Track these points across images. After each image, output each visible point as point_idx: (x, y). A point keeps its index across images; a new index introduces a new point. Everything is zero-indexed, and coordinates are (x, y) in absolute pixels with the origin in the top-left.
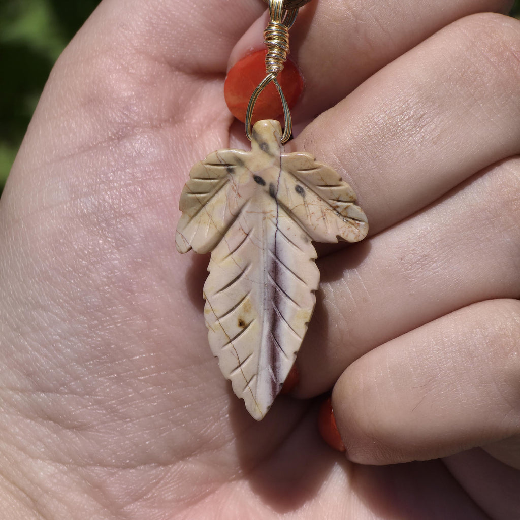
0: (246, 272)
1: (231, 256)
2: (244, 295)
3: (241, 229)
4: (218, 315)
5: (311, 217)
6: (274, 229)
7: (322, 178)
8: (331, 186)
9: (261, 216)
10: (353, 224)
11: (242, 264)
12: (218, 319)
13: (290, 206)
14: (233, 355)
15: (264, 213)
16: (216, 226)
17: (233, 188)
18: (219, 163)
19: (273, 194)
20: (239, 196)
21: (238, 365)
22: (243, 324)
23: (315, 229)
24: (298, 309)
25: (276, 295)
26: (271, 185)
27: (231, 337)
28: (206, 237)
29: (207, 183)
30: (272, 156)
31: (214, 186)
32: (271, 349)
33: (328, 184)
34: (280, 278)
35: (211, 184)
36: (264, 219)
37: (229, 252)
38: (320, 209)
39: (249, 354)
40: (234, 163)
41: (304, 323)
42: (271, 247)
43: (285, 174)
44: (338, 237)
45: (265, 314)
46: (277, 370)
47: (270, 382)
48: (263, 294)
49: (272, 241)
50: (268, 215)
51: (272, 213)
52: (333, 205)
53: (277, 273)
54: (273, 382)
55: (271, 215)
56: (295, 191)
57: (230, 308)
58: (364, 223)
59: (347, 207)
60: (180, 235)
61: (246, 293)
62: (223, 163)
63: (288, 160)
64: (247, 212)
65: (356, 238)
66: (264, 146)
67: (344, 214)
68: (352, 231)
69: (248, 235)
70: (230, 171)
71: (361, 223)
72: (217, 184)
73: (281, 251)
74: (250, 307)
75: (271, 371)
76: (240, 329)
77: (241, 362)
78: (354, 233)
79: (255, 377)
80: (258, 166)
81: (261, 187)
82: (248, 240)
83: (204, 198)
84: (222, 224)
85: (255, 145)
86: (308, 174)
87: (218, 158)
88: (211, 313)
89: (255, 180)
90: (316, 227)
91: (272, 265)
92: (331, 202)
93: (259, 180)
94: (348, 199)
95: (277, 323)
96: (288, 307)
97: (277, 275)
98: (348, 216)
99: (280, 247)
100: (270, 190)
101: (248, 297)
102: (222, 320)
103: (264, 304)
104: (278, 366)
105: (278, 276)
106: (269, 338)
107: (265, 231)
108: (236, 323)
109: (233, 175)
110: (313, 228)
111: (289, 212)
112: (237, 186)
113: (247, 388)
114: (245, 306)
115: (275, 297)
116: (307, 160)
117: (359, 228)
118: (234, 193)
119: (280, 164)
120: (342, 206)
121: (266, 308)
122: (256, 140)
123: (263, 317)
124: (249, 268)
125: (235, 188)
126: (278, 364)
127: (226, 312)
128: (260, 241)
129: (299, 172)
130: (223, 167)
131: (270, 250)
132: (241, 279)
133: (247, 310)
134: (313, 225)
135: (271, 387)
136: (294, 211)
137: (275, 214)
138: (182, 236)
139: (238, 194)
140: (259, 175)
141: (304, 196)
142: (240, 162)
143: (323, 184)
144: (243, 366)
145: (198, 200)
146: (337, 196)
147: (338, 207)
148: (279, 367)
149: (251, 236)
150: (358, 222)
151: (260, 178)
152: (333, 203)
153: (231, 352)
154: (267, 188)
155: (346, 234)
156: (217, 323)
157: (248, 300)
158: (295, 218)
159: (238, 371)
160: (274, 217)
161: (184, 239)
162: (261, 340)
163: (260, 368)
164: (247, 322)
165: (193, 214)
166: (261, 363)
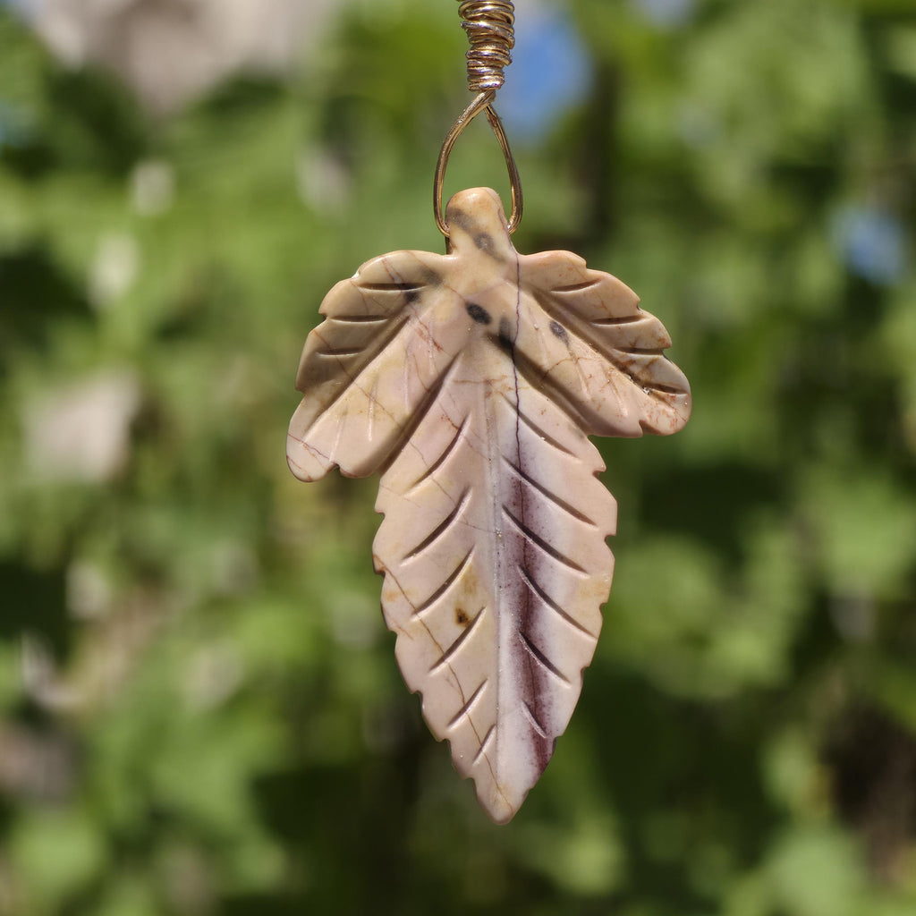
0: (462, 510)
1: (429, 477)
2: (463, 557)
3: (445, 417)
4: (417, 601)
5: (587, 385)
6: (513, 414)
7: (602, 302)
8: (619, 320)
9: (481, 390)
10: (662, 399)
11: (455, 492)
12: (417, 610)
13: (545, 363)
14: (452, 685)
15: (488, 382)
16: (391, 416)
17: (421, 334)
18: (388, 281)
19: (505, 343)
20: (439, 348)
21: (461, 705)
22: (465, 620)
23: (598, 410)
24: (582, 576)
25: (527, 553)
26: (504, 321)
27: (446, 648)
28: (370, 439)
29: (361, 328)
30: (501, 260)
31: (376, 332)
32: (525, 667)
33: (616, 314)
34: (535, 517)
35: (370, 327)
36: (488, 394)
37: (424, 469)
38: (600, 368)
39: (480, 681)
40: (421, 281)
41: (598, 606)
42: (510, 453)
43: (528, 300)
44: (642, 424)
45: (503, 596)
46: (545, 710)
47: (529, 737)
48: (495, 553)
49: (511, 441)
50: (497, 385)
51: (506, 381)
52: (622, 360)
53: (527, 506)
54: (535, 736)
55: (505, 386)
56: (550, 333)
57: (439, 586)
58: (684, 395)
59: (652, 362)
60: (301, 445)
61: (466, 553)
62: (398, 281)
63: (534, 269)
64: (456, 382)
65: (672, 425)
66: (483, 240)
67: (644, 377)
68: (664, 411)
69: (460, 429)
70: (412, 298)
71: (678, 396)
72: (382, 328)
73: (532, 459)
74: (474, 584)
75: (527, 714)
76: (460, 630)
77: (466, 700)
78: (668, 416)
79: (494, 731)
80: (475, 283)
81: (481, 329)
82: (461, 440)
83: (353, 360)
84: (405, 409)
85: (461, 240)
86: (576, 297)
87: (387, 270)
88: (401, 598)
89: (470, 314)
90: (600, 406)
91: (513, 490)
92: (618, 354)
93: (477, 313)
94: (655, 346)
95: (536, 611)
96: (556, 576)
97: (527, 510)
98: (653, 381)
99: (528, 451)
100: (501, 331)
101: (470, 560)
102: (424, 614)
103: (498, 575)
104: (545, 701)
105: (530, 511)
106: (516, 645)
107: (492, 421)
108: (451, 617)
109: (416, 306)
110: (593, 407)
111: (542, 378)
112: (431, 329)
113: (481, 755)
114: (466, 580)
115: (525, 556)
116: (572, 267)
117: (676, 405)
118: (425, 343)
119: (518, 278)
120: (642, 359)
121: (503, 583)
122: (466, 229)
123: (499, 603)
124: (467, 500)
125: (425, 332)
126: (544, 697)
127: (430, 594)
128: (483, 441)
129: (555, 293)
130: (398, 292)
131: (507, 460)
132: (454, 523)
133: (469, 587)
134: (593, 401)
135: (533, 748)
136: (555, 374)
137: (511, 383)
138: (307, 446)
139: (435, 344)
140: (476, 302)
141: (567, 342)
142: (433, 277)
143: (605, 316)
144: (470, 710)
145: (342, 366)
146: (632, 340)
147: (633, 362)
148: (550, 703)
149: (465, 431)
150: (671, 395)
151: (479, 308)
152: (623, 356)
153: (448, 680)
154: (494, 327)
155: (654, 417)
156: (416, 619)
157: (471, 567)
158: (553, 390)
159: (463, 720)
160: (510, 389)
161: (313, 451)
162: (498, 652)
163: (501, 712)
164: (471, 614)
165: (327, 396)
166: (501, 700)
